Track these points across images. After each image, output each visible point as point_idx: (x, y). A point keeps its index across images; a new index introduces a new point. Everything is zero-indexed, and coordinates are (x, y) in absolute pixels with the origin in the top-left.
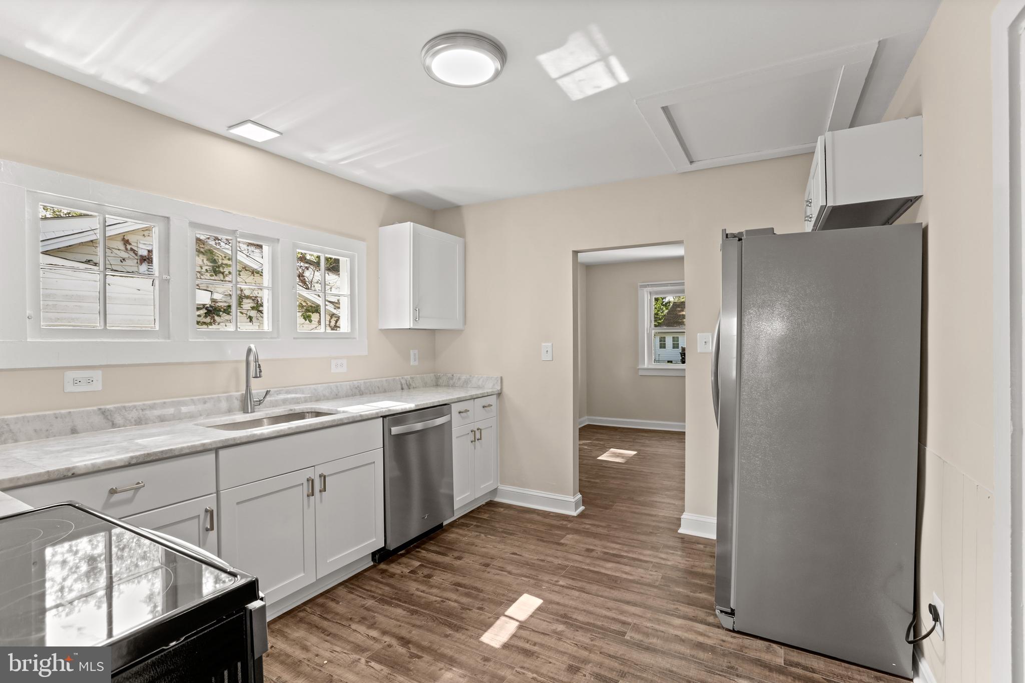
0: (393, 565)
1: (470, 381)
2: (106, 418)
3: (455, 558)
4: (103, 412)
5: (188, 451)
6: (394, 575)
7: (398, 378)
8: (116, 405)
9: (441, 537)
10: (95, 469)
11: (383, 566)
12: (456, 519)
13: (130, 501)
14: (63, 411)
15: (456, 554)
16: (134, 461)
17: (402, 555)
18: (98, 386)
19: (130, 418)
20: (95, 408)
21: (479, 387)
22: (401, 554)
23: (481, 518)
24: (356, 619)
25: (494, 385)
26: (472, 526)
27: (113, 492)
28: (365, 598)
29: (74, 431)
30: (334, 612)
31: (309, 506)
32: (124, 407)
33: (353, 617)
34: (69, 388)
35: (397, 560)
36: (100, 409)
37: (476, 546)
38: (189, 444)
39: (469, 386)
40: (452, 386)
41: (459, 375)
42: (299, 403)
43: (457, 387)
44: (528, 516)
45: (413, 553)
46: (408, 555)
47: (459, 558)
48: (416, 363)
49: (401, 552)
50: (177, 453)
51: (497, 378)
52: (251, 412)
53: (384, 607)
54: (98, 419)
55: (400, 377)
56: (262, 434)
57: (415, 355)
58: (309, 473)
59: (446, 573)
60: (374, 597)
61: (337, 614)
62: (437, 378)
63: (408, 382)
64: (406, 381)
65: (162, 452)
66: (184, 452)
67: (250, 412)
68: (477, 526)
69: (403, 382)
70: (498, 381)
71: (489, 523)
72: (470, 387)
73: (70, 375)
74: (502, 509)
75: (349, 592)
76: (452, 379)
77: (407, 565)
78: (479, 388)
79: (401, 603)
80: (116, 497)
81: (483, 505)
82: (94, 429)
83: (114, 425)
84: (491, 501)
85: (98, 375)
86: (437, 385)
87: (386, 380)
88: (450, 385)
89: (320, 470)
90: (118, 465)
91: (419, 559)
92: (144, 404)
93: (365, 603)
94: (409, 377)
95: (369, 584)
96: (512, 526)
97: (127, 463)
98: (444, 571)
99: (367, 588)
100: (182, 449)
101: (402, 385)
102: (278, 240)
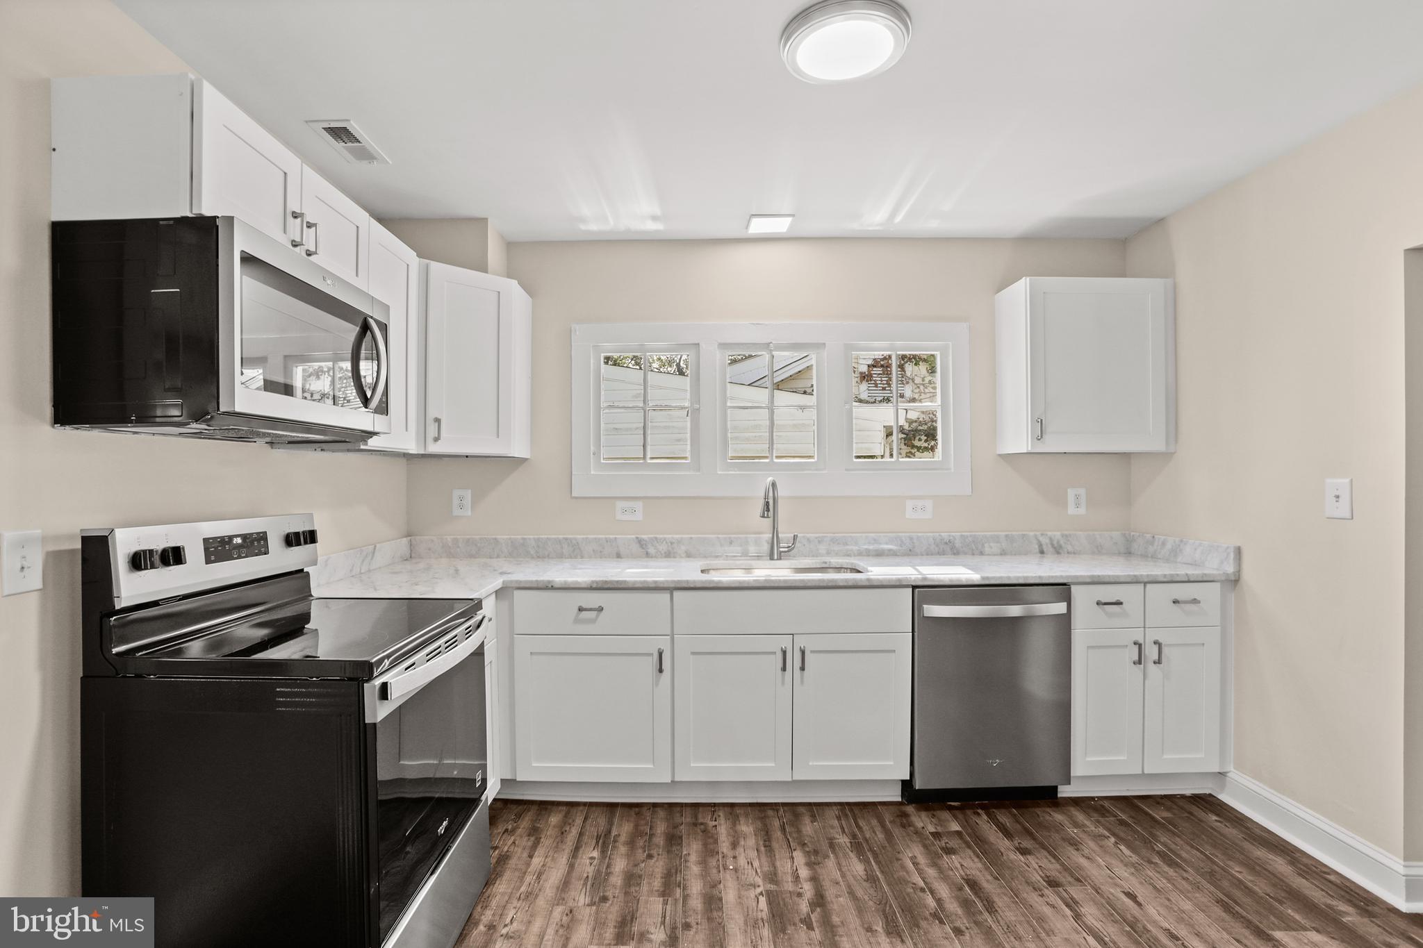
0: (923, 814)
1: (1181, 550)
2: (642, 546)
3: (1017, 849)
4: (640, 542)
5: (640, 586)
6: (910, 826)
7: (1032, 534)
8: (650, 536)
9: (1038, 811)
10: (567, 586)
11: (910, 809)
12: (1097, 797)
13: (593, 621)
14: (611, 536)
15: (1027, 843)
16: (594, 586)
17: (950, 808)
18: (639, 516)
19: (660, 550)
20: (633, 536)
21: (1194, 564)
22: (951, 805)
23: (1147, 814)
24: (808, 847)
25: (1222, 562)
26: (1112, 819)
27: (581, 609)
28: (843, 831)
29: (619, 556)
30: (798, 829)
31: (783, 683)
32: (656, 538)
33: (809, 844)
34: (619, 516)
35: (934, 810)
36: (637, 538)
37: (1078, 850)
38: (643, 579)
39: (1179, 560)
40: (1152, 557)
41: (1163, 538)
42: (851, 556)
43: (1160, 559)
44: (1260, 853)
45: (969, 812)
46: (957, 812)
47: (1024, 852)
48: (1082, 511)
49: (953, 804)
50: (630, 586)
51: (1228, 548)
52: (777, 559)
53: (850, 853)
54: (635, 548)
55: (1038, 533)
56: (720, 582)
57: (1077, 497)
58: (786, 642)
59: (976, 860)
60: (854, 836)
61: (799, 831)
62: (1129, 541)
63: (1055, 543)
64: (1051, 539)
65: (617, 582)
66: (637, 586)
67: (776, 557)
68: (1122, 823)
69: (1044, 541)
70: (1228, 554)
71: (1152, 827)
72: (1180, 563)
73: (620, 505)
74: (1214, 818)
75: (837, 817)
76: (1152, 544)
77: (941, 822)
78: (1196, 565)
79: (872, 862)
80: (585, 614)
81: (1183, 797)
82: (633, 556)
83: (648, 555)
84: (1210, 795)
85: (639, 505)
86: (1128, 553)
87: (1006, 536)
88: (1150, 555)
89: (801, 642)
90: (583, 586)
91: (966, 823)
92: (672, 538)
93: (838, 837)
94: (1059, 533)
95: (868, 820)
96: (1195, 852)
97: (589, 586)
98: (978, 856)
99: (861, 823)
100: (635, 582)
101: (1040, 545)
102: (824, 344)
